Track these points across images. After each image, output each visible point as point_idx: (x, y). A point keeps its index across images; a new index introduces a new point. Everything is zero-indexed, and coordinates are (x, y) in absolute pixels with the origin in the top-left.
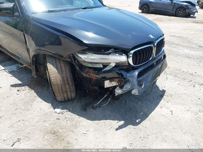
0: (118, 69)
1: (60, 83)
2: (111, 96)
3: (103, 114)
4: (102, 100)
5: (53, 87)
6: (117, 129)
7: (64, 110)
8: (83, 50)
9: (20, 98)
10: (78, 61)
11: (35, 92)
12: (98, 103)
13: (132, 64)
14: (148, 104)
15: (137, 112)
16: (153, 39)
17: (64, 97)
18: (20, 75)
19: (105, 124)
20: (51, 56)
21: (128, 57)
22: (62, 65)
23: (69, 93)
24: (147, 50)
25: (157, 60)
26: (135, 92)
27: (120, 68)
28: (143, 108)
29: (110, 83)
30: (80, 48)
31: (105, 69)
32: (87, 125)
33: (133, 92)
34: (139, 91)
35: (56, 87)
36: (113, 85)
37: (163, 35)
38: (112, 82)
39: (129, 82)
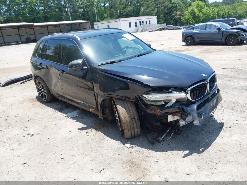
0: (179, 104)
1: (128, 121)
2: (174, 131)
3: (169, 147)
4: (165, 134)
5: (123, 125)
6: (184, 157)
7: (133, 145)
8: (148, 91)
9: (91, 139)
10: (143, 101)
11: (102, 133)
12: (162, 138)
13: (190, 99)
14: (208, 136)
15: (199, 143)
16: (205, 77)
17: (131, 133)
18: (83, 119)
19: (172, 154)
20: (119, 99)
21: (186, 93)
22: (129, 105)
23: (136, 130)
24: (201, 86)
25: (211, 94)
26: (196, 122)
27: (181, 103)
28: (205, 139)
29: (173, 117)
30: (145, 90)
31: (167, 106)
32: (156, 155)
33: (195, 123)
34: (199, 122)
35: (126, 124)
36: (175, 119)
37: (214, 72)
38: (175, 116)
39: (190, 114)
